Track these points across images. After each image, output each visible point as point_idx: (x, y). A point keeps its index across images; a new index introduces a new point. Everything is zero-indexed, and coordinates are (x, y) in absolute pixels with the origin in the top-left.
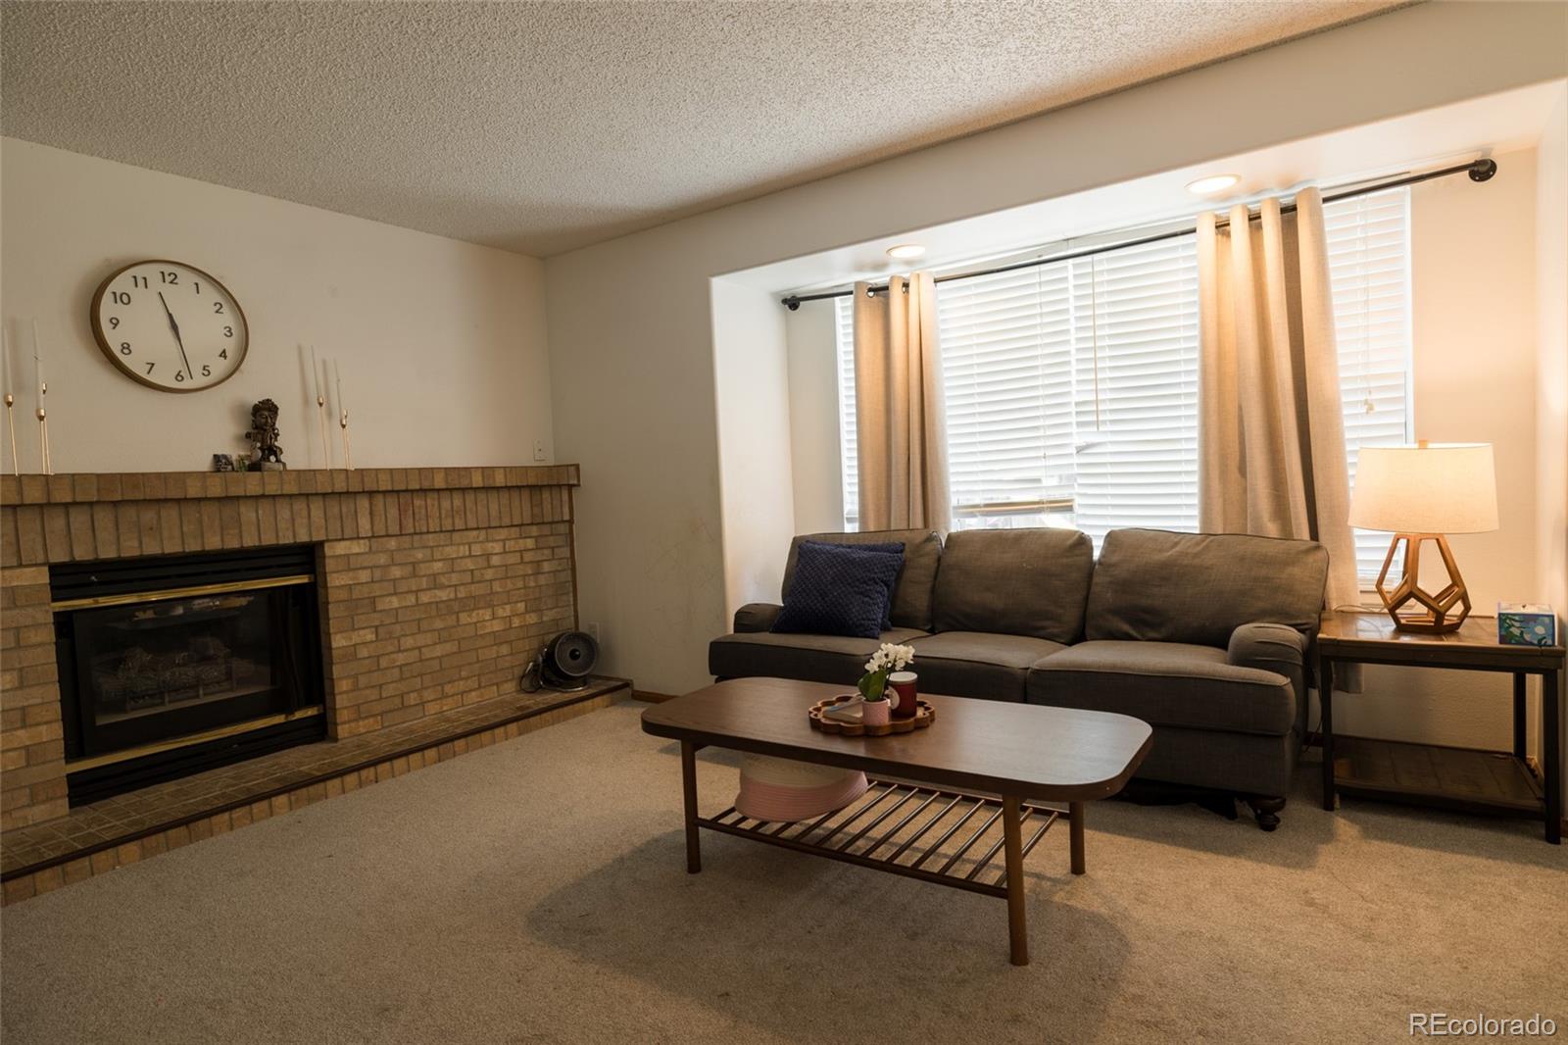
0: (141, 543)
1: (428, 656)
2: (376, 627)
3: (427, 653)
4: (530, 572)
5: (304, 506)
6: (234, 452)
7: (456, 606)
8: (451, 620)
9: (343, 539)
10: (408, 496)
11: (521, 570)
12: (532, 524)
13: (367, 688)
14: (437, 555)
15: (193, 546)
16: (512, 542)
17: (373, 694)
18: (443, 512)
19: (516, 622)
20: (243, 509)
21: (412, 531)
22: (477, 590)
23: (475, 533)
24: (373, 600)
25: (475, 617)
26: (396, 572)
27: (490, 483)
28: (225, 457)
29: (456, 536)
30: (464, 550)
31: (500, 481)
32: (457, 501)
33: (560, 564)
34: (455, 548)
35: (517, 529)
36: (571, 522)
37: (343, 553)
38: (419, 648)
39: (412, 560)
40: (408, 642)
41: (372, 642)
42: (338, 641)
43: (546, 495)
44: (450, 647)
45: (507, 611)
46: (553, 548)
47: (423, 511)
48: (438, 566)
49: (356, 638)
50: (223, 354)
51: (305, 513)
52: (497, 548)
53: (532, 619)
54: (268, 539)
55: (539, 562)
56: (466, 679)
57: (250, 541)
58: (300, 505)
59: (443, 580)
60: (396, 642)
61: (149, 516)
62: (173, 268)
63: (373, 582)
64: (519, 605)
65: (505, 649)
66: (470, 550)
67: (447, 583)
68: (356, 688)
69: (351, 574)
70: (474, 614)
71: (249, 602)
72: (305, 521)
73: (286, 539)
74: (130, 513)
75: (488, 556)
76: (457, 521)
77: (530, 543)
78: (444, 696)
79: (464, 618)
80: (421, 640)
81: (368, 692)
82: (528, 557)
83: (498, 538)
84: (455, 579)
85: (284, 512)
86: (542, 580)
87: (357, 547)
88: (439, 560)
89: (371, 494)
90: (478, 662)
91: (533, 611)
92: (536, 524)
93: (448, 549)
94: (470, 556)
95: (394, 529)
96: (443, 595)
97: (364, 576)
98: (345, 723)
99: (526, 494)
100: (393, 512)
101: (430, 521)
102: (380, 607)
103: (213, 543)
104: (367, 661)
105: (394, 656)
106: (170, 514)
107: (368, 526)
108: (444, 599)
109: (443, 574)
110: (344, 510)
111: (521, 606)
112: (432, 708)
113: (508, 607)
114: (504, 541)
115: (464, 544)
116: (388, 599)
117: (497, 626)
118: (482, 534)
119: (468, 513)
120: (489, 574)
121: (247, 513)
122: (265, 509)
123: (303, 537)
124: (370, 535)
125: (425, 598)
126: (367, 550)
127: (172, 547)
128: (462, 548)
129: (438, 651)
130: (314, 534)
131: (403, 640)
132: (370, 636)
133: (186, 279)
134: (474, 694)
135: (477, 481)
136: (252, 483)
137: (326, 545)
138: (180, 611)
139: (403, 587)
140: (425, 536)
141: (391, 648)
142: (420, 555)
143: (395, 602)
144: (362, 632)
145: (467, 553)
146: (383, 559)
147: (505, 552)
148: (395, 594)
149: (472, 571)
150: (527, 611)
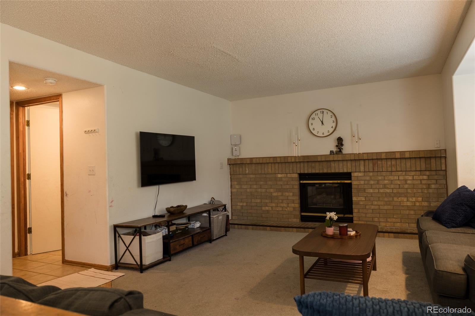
0: (312, 170)
1: (382, 208)
2: (365, 197)
3: (381, 207)
4: (425, 187)
5: (346, 163)
6: (335, 149)
7: (392, 195)
8: (391, 199)
9: (356, 172)
10: (376, 160)
11: (420, 186)
12: (426, 171)
13: (362, 213)
14: (386, 178)
15: (321, 172)
16: (417, 176)
17: (364, 215)
18: (388, 166)
19: (417, 204)
20: (332, 163)
21: (377, 171)
22: (400, 191)
23: (401, 172)
24: (365, 189)
25: (400, 199)
26: (372, 182)
27: (403, 157)
28: (332, 151)
29: (393, 173)
30: (396, 178)
31: (407, 155)
32: (393, 162)
33: (440, 186)
34: (393, 177)
35: (419, 172)
36: (446, 170)
37: (356, 175)
38: (379, 205)
39: (378, 179)
40: (375, 203)
41: (364, 201)
42: (354, 199)
43: (433, 160)
44: (389, 207)
45: (414, 199)
46: (436, 180)
47: (381, 165)
48: (386, 182)
49: (359, 199)
50: (332, 127)
51: (346, 165)
52: (410, 178)
53: (425, 204)
54: (337, 171)
55: (429, 184)
56: (396, 218)
57: (333, 171)
58: (345, 163)
59: (388, 186)
60: (371, 202)
61: (313, 164)
62: (322, 110)
63: (365, 184)
64: (419, 198)
65: (412, 212)
66: (399, 178)
67: (389, 187)
68: (359, 212)
69: (358, 181)
70: (400, 198)
71: (338, 186)
72: (346, 167)
73: (341, 171)
74: (310, 164)
75: (406, 180)
76: (393, 168)
77: (425, 177)
78: (387, 222)
79: (395, 199)
80: (379, 203)
81: (362, 214)
82: (423, 182)
83: (410, 175)
84: (392, 186)
85: (341, 164)
86: (431, 191)
87: (360, 174)
88: (387, 180)
89: (364, 160)
90: (401, 214)
91: (426, 201)
92: (429, 171)
93: (390, 177)
94: (399, 180)
95: (371, 170)
96: (388, 191)
97: (362, 182)
98: (355, 221)
99: (423, 160)
100: (371, 165)
101: (383, 168)
102: (367, 191)
103: (325, 171)
104: (362, 206)
105: (370, 206)
106: (317, 164)
107: (363, 169)
108: (388, 192)
109: (388, 184)
110: (356, 164)
111: (420, 199)
112: (383, 224)
113: (414, 198)
114: (413, 176)
115: (396, 176)
116: (369, 190)
117: (409, 204)
118: (404, 173)
119: (397, 166)
120: (406, 186)
121: (333, 164)
122: (336, 164)
123: (345, 171)
124: (364, 171)
125: (381, 191)
126: (363, 175)
127: (317, 172)
128: (395, 177)
129: (386, 207)
130: (348, 170)
131: (374, 202)
132: (363, 199)
133: (325, 111)
134: (398, 224)
135: (398, 156)
136: (336, 157)
137: (352, 173)
138: (324, 186)
139: (374, 187)
140: (382, 173)
141: (370, 204)
142: (380, 178)
143: (371, 191)
144: (361, 198)
145: (397, 179)
146: (368, 178)
147: (413, 179)
148: (371, 188)
149: (399, 185)
150: (422, 201)
